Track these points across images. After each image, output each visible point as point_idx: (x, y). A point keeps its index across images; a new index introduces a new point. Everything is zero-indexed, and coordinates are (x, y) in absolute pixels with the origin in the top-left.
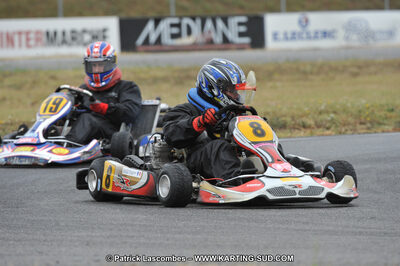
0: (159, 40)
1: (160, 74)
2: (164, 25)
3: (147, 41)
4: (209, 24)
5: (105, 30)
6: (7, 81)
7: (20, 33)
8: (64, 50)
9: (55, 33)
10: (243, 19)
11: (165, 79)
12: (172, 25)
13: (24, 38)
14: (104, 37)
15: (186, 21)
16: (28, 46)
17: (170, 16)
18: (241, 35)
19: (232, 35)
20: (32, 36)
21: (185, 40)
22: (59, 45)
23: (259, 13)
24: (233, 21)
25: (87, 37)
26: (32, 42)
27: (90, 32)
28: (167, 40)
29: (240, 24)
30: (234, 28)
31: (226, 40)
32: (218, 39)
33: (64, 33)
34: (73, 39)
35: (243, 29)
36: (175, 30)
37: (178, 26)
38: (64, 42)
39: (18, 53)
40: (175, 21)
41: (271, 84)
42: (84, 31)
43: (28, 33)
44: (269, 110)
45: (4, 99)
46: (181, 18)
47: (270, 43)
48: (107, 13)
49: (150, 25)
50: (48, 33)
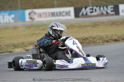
0: (86, 14)
1: (87, 24)
2: (88, 9)
3: (83, 14)
4: (102, 8)
5: (69, 11)
6: (41, 28)
7: (43, 13)
8: (57, 18)
9: (54, 13)
10: (112, 6)
11: (89, 26)
12: (90, 9)
13: (45, 14)
14: (70, 13)
15: (95, 8)
16: (46, 17)
17: (89, 6)
18: (112, 11)
19: (109, 11)
20: (47, 14)
21: (95, 14)
22: (56, 16)
23: (117, 4)
24: (109, 7)
25: (64, 14)
26: (47, 16)
27: (65, 12)
28: (89, 14)
29: (111, 8)
30: (110, 9)
31: (107, 13)
32: (105, 13)
33: (57, 13)
34: (60, 14)
35: (112, 9)
36: (91, 11)
37: (92, 9)
38: (57, 15)
39: (43, 19)
40: (91, 7)
41: (122, 26)
42: (63, 12)
43: (46, 13)
44: (122, 34)
45: (40, 34)
46: (93, 6)
47: (121, 13)
48: (70, 6)
49: (84, 9)
50: (52, 13)
